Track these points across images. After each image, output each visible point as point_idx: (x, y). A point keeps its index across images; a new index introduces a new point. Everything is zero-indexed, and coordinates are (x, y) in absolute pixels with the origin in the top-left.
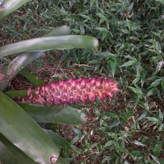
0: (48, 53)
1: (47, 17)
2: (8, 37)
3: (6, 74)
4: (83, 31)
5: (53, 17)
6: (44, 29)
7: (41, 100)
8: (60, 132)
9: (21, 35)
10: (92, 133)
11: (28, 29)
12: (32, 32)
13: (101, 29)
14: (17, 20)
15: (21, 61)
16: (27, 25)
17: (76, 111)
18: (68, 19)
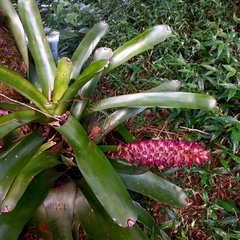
0: (154, 110)
1: (160, 66)
2: (113, 87)
3: (102, 128)
4: (202, 87)
5: (169, 66)
6: (154, 81)
7: (129, 157)
8: (151, 212)
9: (127, 86)
10: (193, 224)
11: (136, 79)
12: (140, 83)
13: (228, 85)
14: (125, 69)
15: (120, 115)
16: (136, 75)
17: (174, 188)
18: (185, 70)
